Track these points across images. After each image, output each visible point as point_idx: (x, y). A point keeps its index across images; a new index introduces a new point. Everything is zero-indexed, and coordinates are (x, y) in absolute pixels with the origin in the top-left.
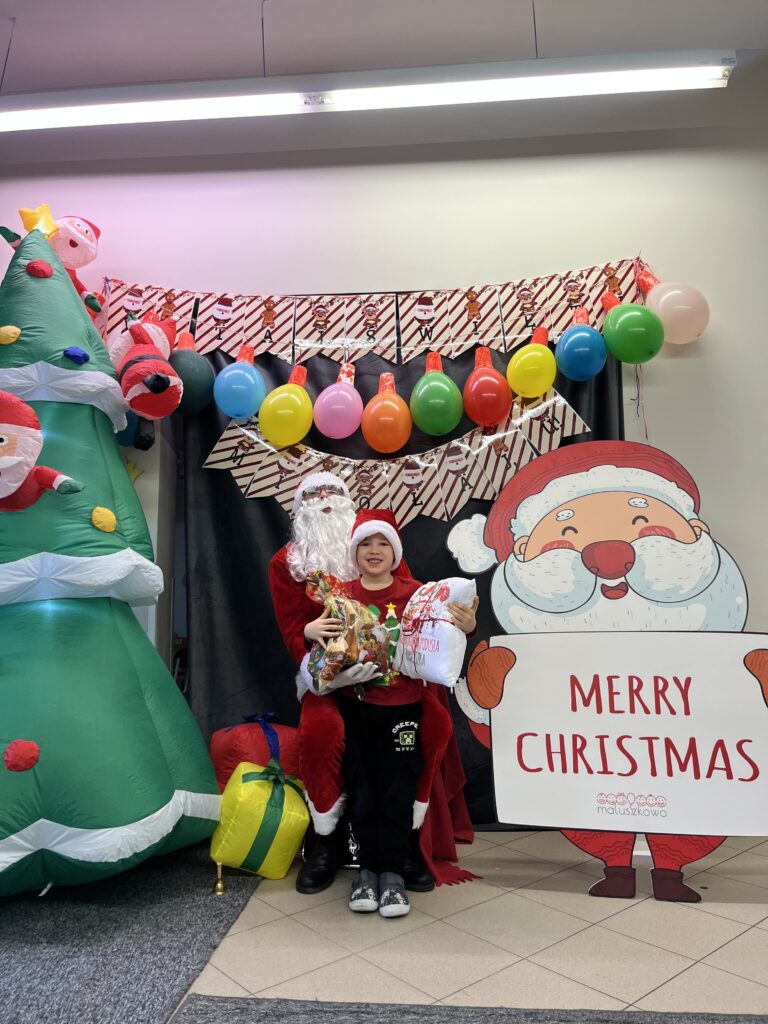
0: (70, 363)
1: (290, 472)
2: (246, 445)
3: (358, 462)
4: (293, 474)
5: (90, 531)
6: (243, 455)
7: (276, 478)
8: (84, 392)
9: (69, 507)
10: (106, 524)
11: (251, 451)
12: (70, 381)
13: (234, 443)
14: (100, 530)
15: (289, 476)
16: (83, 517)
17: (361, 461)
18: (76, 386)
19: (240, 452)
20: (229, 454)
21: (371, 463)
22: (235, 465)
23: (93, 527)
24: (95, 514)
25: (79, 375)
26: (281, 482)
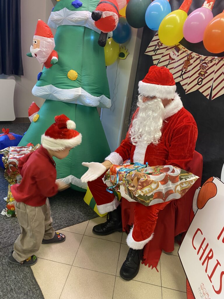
0: (73, 8)
1: (173, 59)
2: (160, 44)
3: (203, 57)
4: (174, 61)
5: (66, 79)
6: (158, 49)
7: (167, 62)
8: (76, 21)
9: (61, 69)
10: (71, 77)
11: (161, 47)
12: (71, 16)
13: (155, 43)
14: (69, 79)
15: (173, 61)
16: (65, 73)
17: (206, 57)
18: (73, 18)
19: (157, 47)
20: (153, 48)
21: (210, 58)
22: (154, 54)
23: (67, 77)
24: (69, 72)
25: (75, 13)
26: (169, 64)
